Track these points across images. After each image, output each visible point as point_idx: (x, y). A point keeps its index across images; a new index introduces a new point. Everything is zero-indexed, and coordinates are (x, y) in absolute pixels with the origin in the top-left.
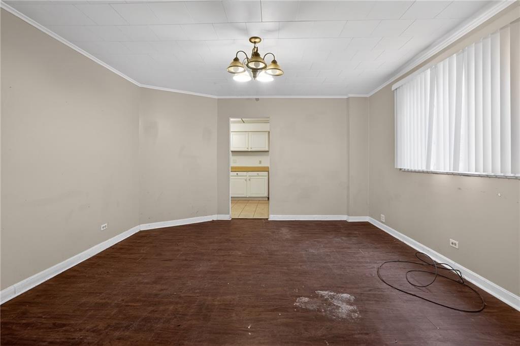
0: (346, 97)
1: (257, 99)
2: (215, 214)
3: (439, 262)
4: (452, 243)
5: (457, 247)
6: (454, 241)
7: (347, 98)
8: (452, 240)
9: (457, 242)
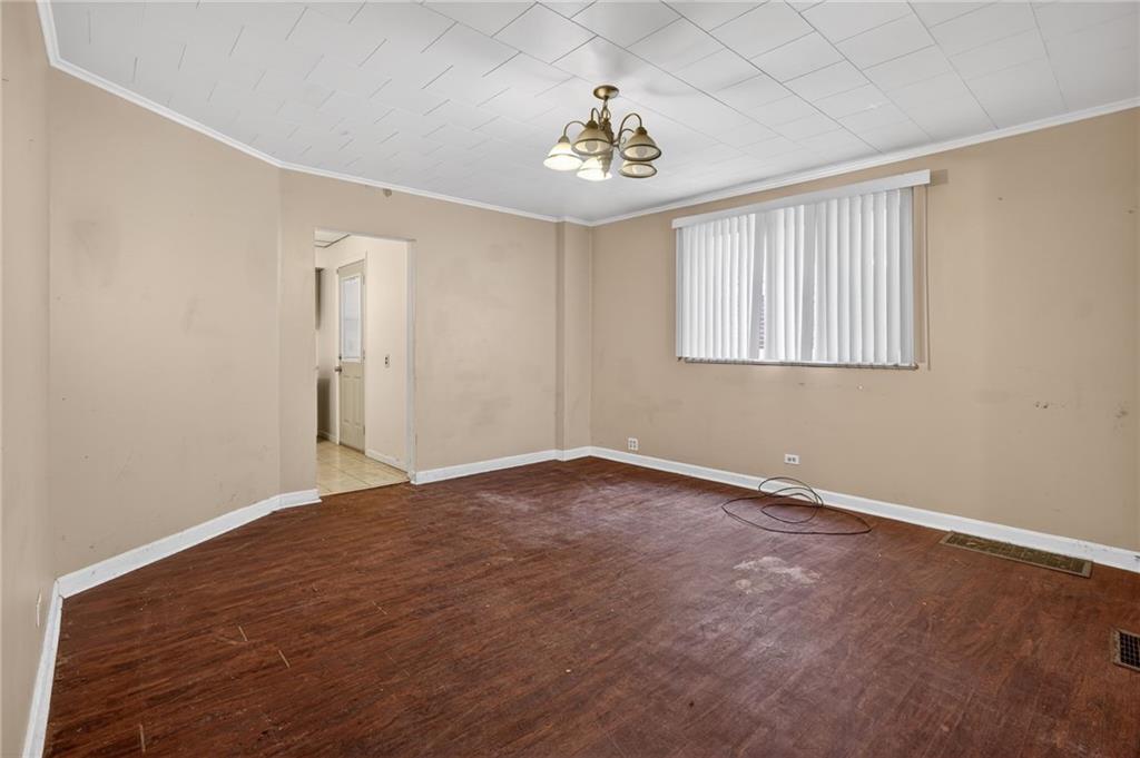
0: (555, 220)
1: (388, 192)
2: (275, 494)
3: (771, 491)
4: (789, 459)
5: (797, 463)
6: (792, 456)
7: (558, 224)
8: (787, 456)
9: (797, 457)
